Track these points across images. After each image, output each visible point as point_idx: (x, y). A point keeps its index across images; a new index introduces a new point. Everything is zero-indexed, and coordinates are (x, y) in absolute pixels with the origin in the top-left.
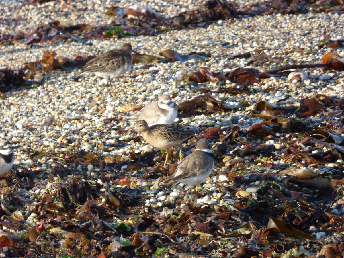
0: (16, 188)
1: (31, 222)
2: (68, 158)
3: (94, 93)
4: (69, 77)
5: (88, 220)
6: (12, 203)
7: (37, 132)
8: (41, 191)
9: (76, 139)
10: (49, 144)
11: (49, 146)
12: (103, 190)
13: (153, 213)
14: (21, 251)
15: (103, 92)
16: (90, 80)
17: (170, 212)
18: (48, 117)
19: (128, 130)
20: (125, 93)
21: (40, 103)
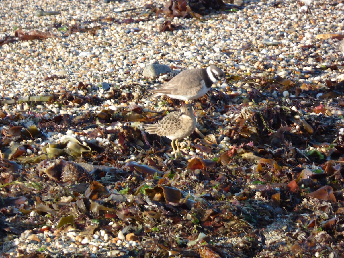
0: (211, 112)
1: (223, 146)
2: (264, 84)
3: (293, 20)
4: (268, 2)
5: (281, 146)
6: (205, 126)
7: (234, 56)
8: (235, 116)
9: (273, 64)
10: (245, 69)
11: (246, 71)
12: (297, 117)
14: (213, 175)
15: (302, 19)
16: (290, 6)
18: (246, 42)
19: (326, 58)
20: (324, 21)
21: (238, 27)
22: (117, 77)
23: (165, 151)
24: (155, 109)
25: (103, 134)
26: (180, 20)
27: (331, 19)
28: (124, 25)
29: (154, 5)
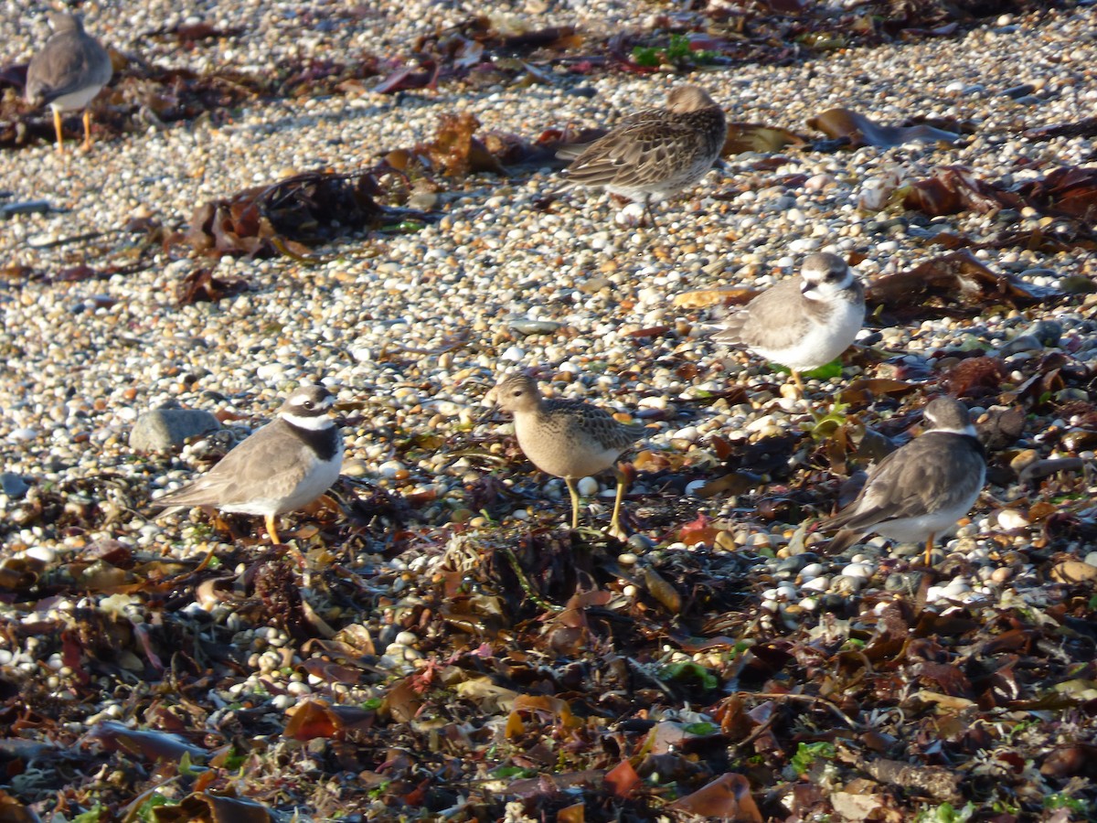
0: (351, 553)
1: (397, 660)
2: (516, 458)
3: (600, 250)
4: (518, 198)
5: (581, 653)
6: (337, 599)
7: (416, 373)
8: (430, 562)
10: (455, 411)
11: (456, 417)
12: (627, 558)
13: (789, 632)
14: (366, 753)
15: (628, 244)
16: (587, 207)
17: (842, 628)
18: (453, 325)
19: (708, 368)
20: (699, 250)
21: (426, 280)
22: (48, 454)
23: (211, 685)
24: (174, 552)
25: (13, 639)
26: (240, 264)
27: (719, 241)
28: (63, 288)
29: (154, 219)
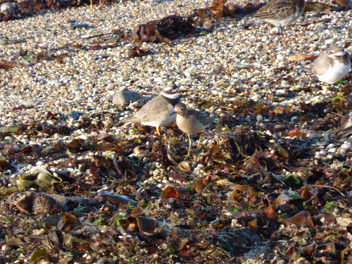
0: (183, 138)
1: (197, 173)
2: (237, 108)
3: (265, 42)
4: (238, 25)
5: (257, 171)
6: (178, 153)
7: (205, 81)
8: (209, 142)
9: (245, 88)
10: (217, 93)
11: (218, 95)
12: (272, 141)
13: (323, 165)
14: (187, 203)
15: (274, 40)
16: (260, 28)
17: (340, 165)
18: (217, 65)
19: (299, 80)
20: (296, 42)
21: (209, 51)
22: (86, 105)
23: (138, 180)
24: (126, 137)
25: (74, 164)
26: (149, 45)
27: (303, 40)
28: (92, 52)
29: (121, 30)
